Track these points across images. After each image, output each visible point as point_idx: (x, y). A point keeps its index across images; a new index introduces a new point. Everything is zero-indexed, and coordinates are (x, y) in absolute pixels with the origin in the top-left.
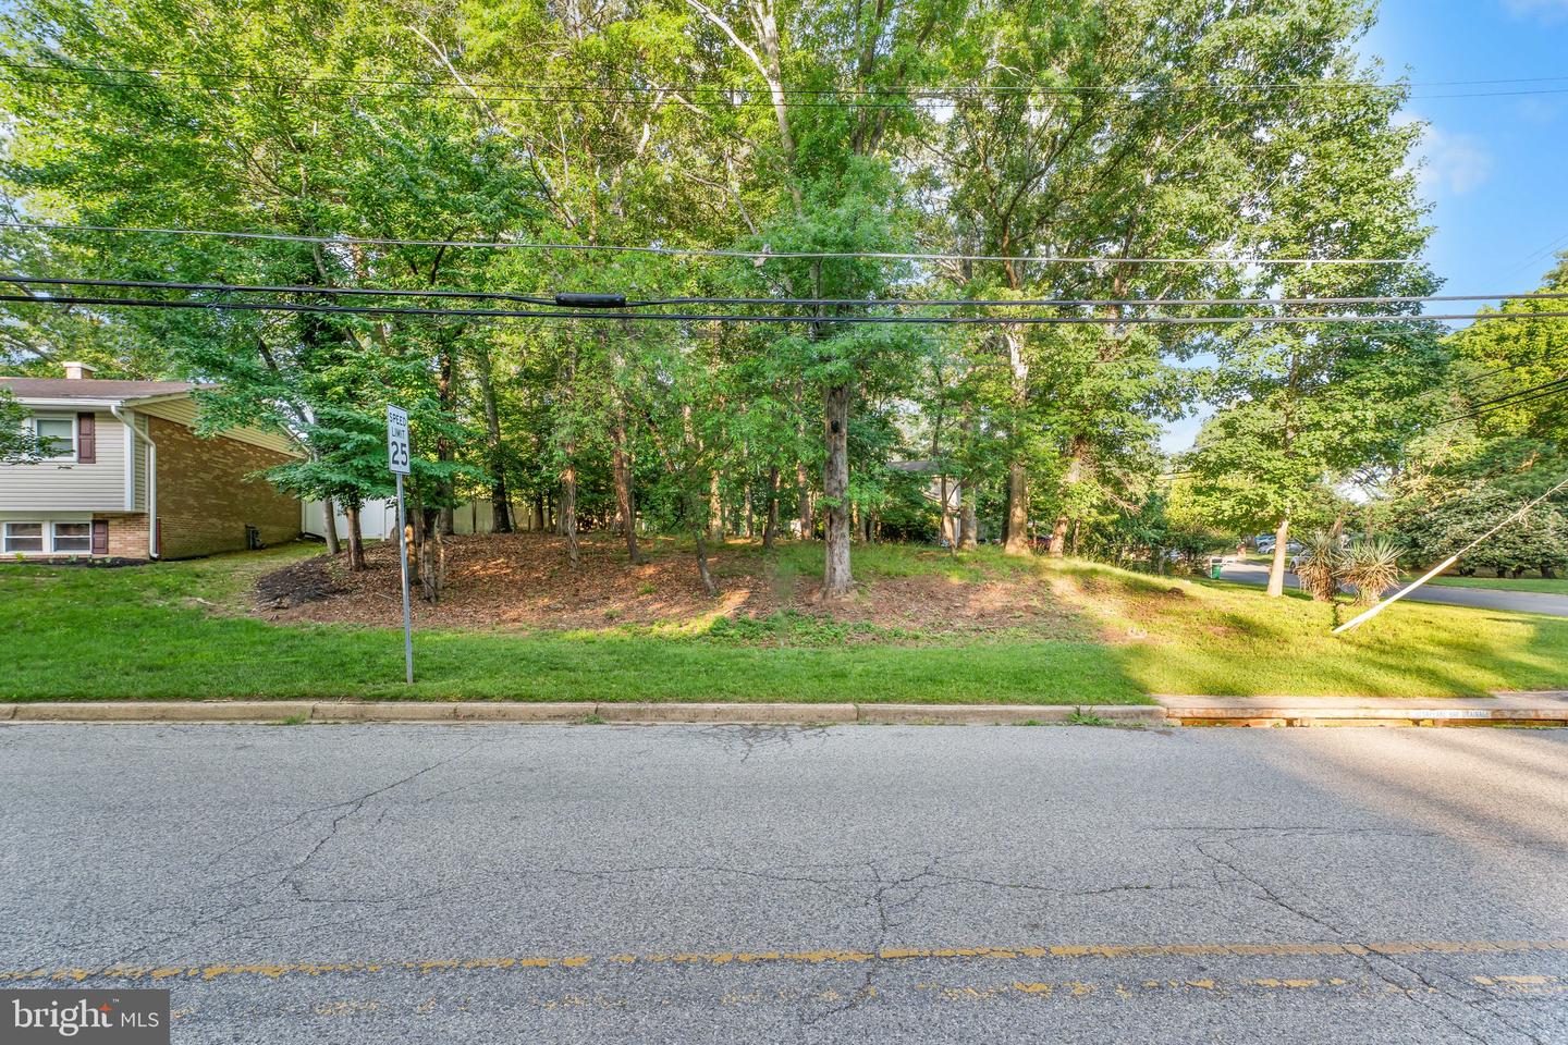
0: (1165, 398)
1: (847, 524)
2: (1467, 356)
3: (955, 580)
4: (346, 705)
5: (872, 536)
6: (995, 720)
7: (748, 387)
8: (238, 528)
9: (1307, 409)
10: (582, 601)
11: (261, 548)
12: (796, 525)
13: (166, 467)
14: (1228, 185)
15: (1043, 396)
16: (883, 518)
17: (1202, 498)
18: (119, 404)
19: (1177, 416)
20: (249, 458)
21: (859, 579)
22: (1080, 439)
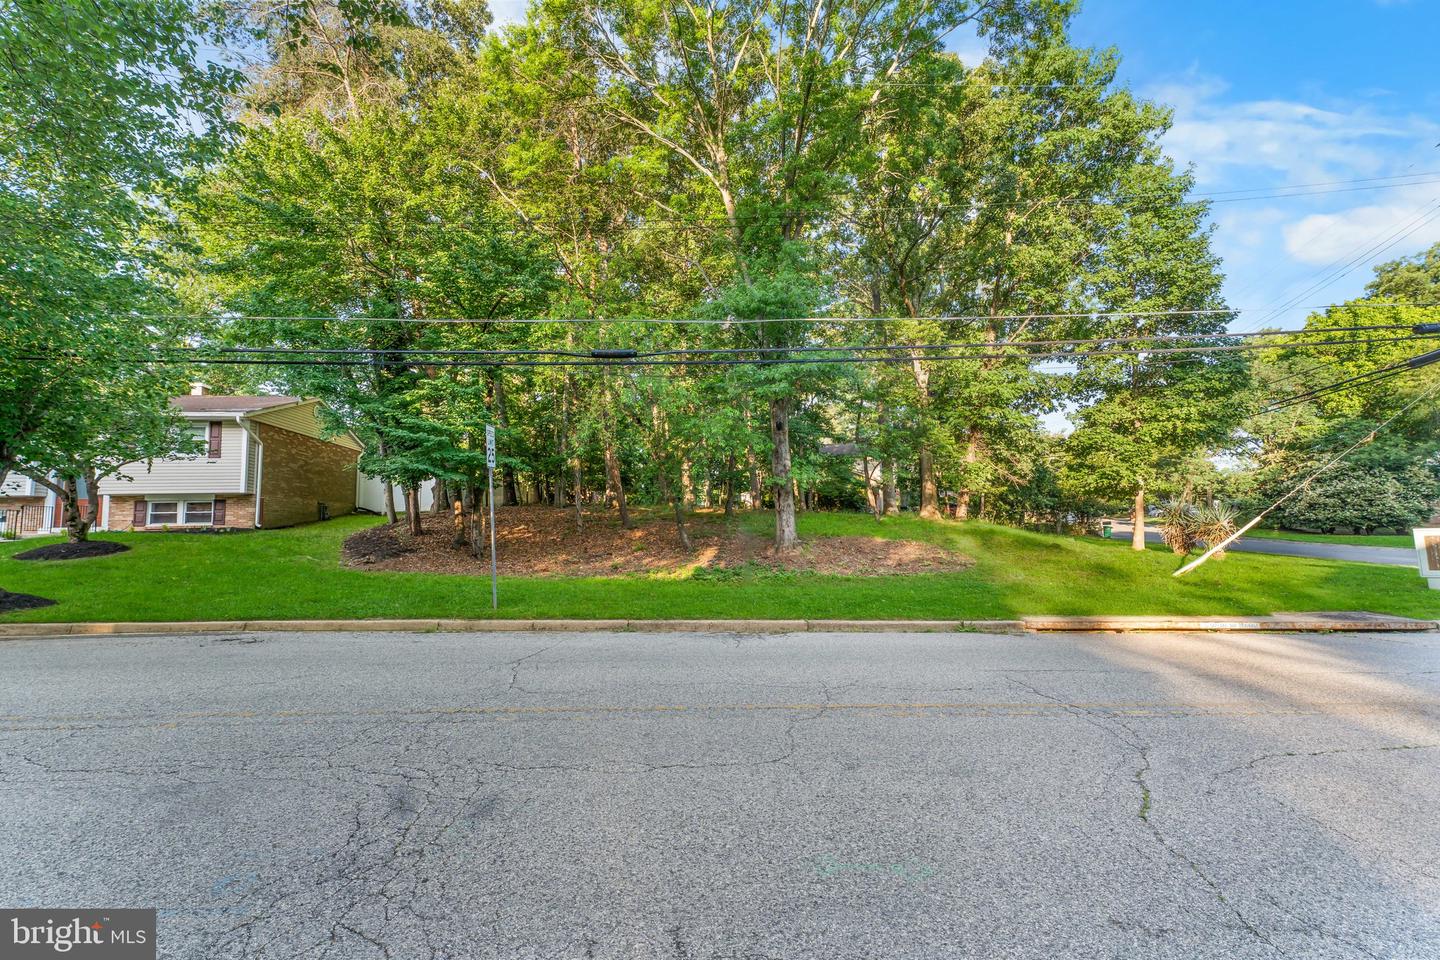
0: (1038, 397)
1: (791, 497)
2: (1302, 353)
3: (879, 540)
4: (459, 621)
5: (811, 505)
6: (904, 630)
7: (712, 396)
8: (313, 504)
9: (1146, 406)
10: (591, 556)
11: (329, 519)
12: (746, 497)
13: (268, 460)
14: (1067, 244)
15: (941, 397)
16: (819, 491)
17: (1073, 474)
18: (242, 414)
19: (1051, 410)
20: (322, 451)
21: (802, 538)
22: (974, 428)
